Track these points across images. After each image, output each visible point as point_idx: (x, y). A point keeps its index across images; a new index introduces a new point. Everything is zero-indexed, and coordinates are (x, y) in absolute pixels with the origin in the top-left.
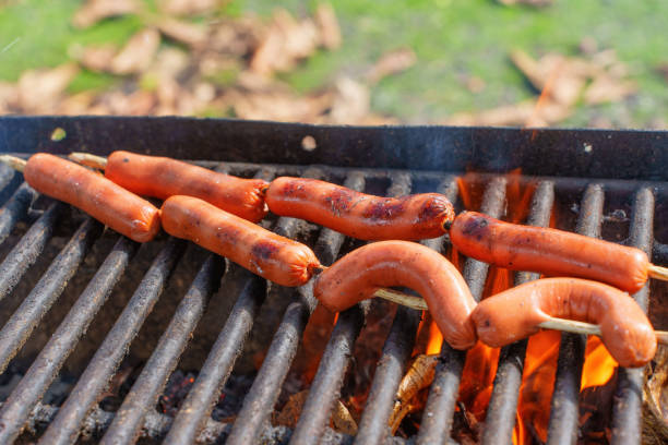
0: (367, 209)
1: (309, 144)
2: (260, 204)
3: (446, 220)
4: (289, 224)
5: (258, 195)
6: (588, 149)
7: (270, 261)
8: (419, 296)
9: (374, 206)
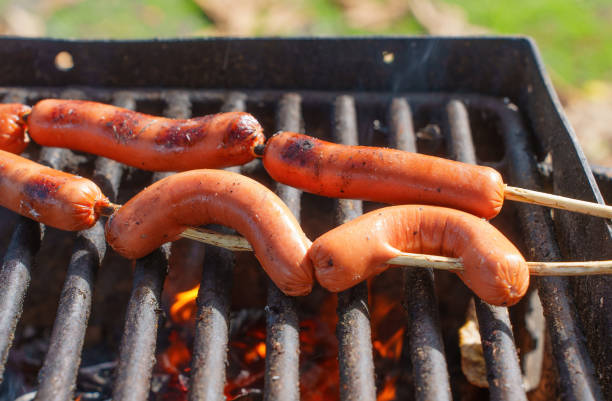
0: (159, 134)
1: (64, 61)
2: (19, 134)
3: (256, 144)
4: (55, 155)
5: (17, 122)
6: (388, 58)
7: (48, 201)
8: (238, 235)
9: (168, 131)
